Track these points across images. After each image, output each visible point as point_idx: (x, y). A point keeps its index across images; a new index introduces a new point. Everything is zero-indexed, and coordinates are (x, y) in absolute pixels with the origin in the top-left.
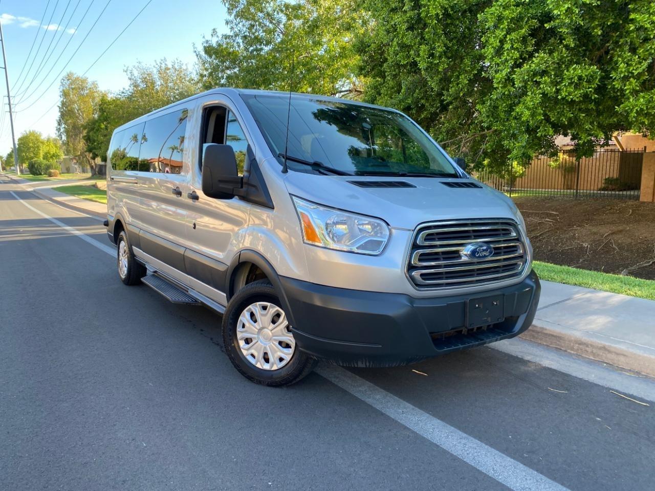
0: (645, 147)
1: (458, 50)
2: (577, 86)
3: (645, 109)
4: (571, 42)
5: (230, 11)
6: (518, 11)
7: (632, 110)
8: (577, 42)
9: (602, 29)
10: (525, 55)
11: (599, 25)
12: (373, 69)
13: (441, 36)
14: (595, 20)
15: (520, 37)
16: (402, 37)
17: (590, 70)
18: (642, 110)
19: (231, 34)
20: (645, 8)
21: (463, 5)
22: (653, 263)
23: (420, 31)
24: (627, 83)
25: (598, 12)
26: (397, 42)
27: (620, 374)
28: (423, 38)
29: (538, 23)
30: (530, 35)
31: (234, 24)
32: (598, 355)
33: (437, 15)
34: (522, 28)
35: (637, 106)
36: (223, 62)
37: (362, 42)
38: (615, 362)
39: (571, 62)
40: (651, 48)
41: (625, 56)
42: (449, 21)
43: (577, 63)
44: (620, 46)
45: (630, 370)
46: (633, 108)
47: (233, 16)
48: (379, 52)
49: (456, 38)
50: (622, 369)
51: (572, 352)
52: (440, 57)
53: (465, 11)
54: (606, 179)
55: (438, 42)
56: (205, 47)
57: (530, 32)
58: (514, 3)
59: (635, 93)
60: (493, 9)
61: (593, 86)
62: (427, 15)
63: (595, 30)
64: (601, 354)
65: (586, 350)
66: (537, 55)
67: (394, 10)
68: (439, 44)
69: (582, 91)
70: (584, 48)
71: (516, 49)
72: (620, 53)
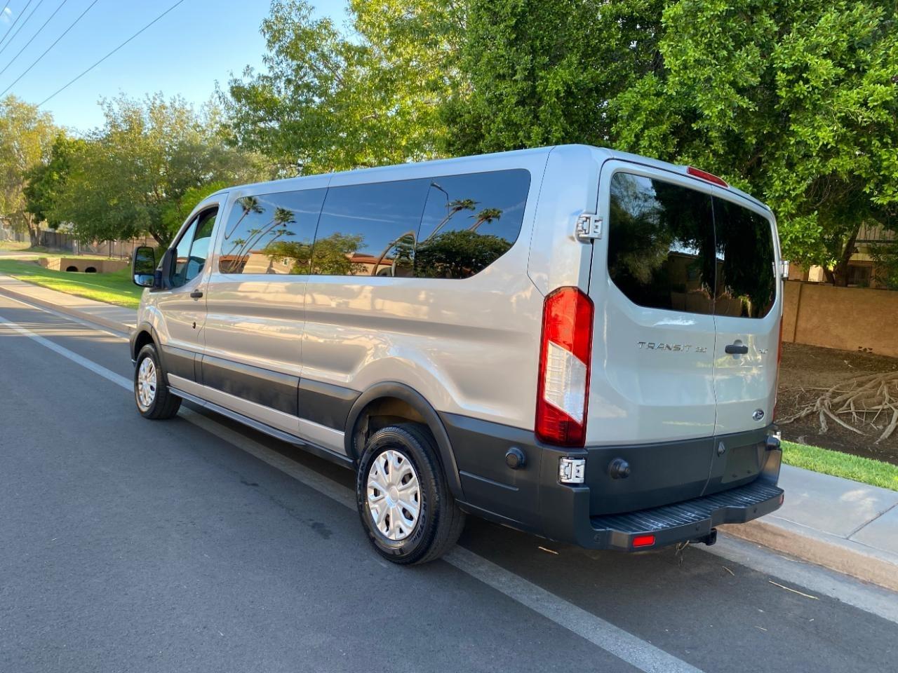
1: (580, 137)
3: (801, 237)
4: (719, 147)
5: (270, 44)
6: (659, 103)
8: (727, 149)
9: (756, 137)
10: (665, 156)
11: (754, 133)
12: (464, 146)
13: (560, 118)
14: (749, 126)
15: (660, 135)
16: (509, 113)
17: (741, 184)
18: (797, 237)
19: (271, 75)
20: (809, 120)
21: (589, 83)
22: (795, 420)
23: (533, 107)
24: (782, 204)
25: (753, 117)
26: (503, 118)
27: (778, 558)
28: (536, 117)
29: (682, 120)
30: (672, 133)
31: (275, 63)
32: (752, 534)
33: (558, 92)
34: (662, 123)
35: (791, 232)
36: (255, 110)
37: (452, 110)
38: (772, 543)
39: (718, 171)
40: (812, 167)
41: (781, 172)
42: (571, 101)
43: (726, 173)
44: (776, 160)
45: (788, 554)
46: (788, 234)
47: (274, 51)
48: (475, 125)
49: (577, 121)
50: (780, 553)
53: (591, 90)
55: (556, 125)
56: (232, 87)
57: (672, 130)
58: (655, 92)
59: (791, 216)
60: (629, 95)
62: (544, 90)
63: (749, 138)
64: (755, 533)
65: (737, 528)
66: (679, 158)
67: (502, 77)
68: (557, 128)
70: (734, 156)
71: (656, 148)
72: (775, 168)
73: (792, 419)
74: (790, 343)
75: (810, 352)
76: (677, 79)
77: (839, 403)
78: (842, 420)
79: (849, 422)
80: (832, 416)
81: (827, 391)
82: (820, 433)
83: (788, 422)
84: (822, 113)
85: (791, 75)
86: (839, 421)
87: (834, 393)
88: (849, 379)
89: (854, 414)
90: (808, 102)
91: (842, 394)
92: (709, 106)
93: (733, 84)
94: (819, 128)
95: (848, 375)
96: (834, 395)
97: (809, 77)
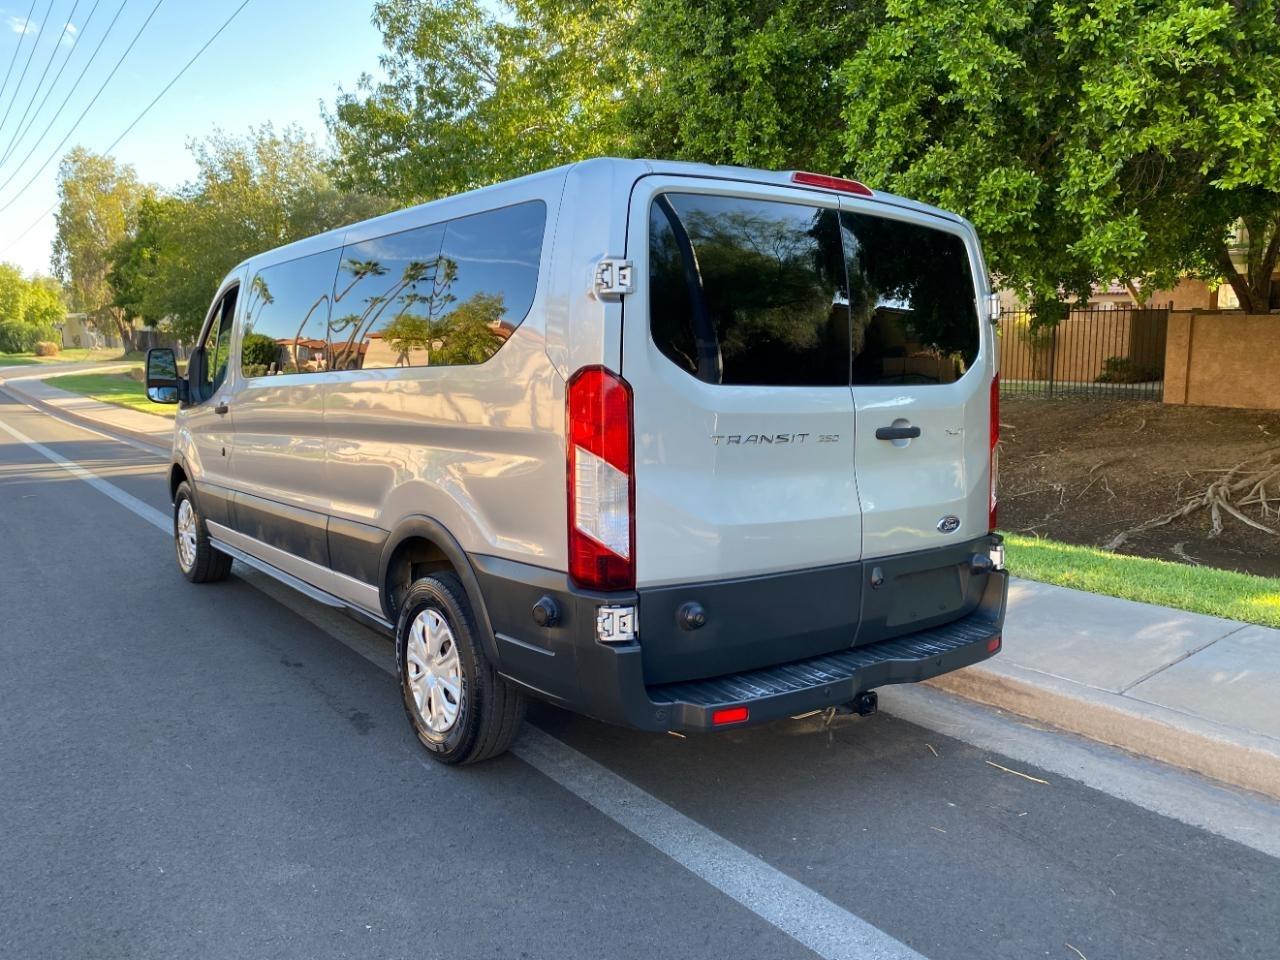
0: (1172, 303)
1: (805, 130)
2: (1002, 207)
3: (1115, 250)
4: (989, 126)
5: (389, 39)
6: (898, 69)
7: (1094, 254)
8: (1003, 127)
9: (1040, 107)
10: (911, 148)
11: (1036, 99)
13: (772, 105)
14: (1027, 90)
15: (902, 117)
16: (705, 105)
17: (1021, 179)
18: (1110, 251)
19: (394, 83)
20: (1107, 73)
21: (812, 49)
22: (1173, 519)
23: (735, 93)
24: (1086, 203)
25: (1032, 76)
26: (695, 114)
27: (1019, 727)
28: (740, 107)
29: (930, 92)
30: (920, 112)
31: (397, 65)
32: (990, 695)
33: (761, 68)
34: (906, 100)
35: (1101, 244)
36: (376, 136)
37: (638, 108)
38: (1015, 706)
39: (993, 161)
40: (1120, 143)
41: (1079, 154)
42: (785, 78)
43: (1002, 164)
44: (1072, 137)
45: (1036, 720)
46: (1096, 249)
47: (395, 50)
48: (670, 126)
49: (801, 107)
50: (1025, 719)
51: (951, 691)
52: (771, 144)
53: (816, 60)
55: (766, 116)
56: (339, 107)
57: (919, 108)
59: (1100, 220)
60: (856, 62)
61: (1029, 208)
62: (744, 66)
63: (1028, 109)
64: (994, 693)
65: (971, 688)
66: (931, 148)
67: (689, 54)
68: (768, 120)
69: (1010, 216)
70: (1015, 136)
71: (897, 137)
72: (1072, 149)
73: (1170, 519)
74: (1180, 406)
75: (1208, 416)
76: (906, 31)
77: (1242, 490)
78: (1246, 515)
79: (1256, 517)
80: (1230, 510)
81: (1226, 473)
82: (1210, 537)
83: (1162, 523)
84: (1124, 60)
85: (1075, 7)
86: (1240, 517)
87: (1235, 475)
88: (1260, 453)
89: (1265, 505)
90: (1102, 45)
91: (1247, 476)
92: (957, 67)
93: (989, 29)
94: (1118, 84)
95: (1262, 445)
96: (1237, 477)
97: (1098, 7)
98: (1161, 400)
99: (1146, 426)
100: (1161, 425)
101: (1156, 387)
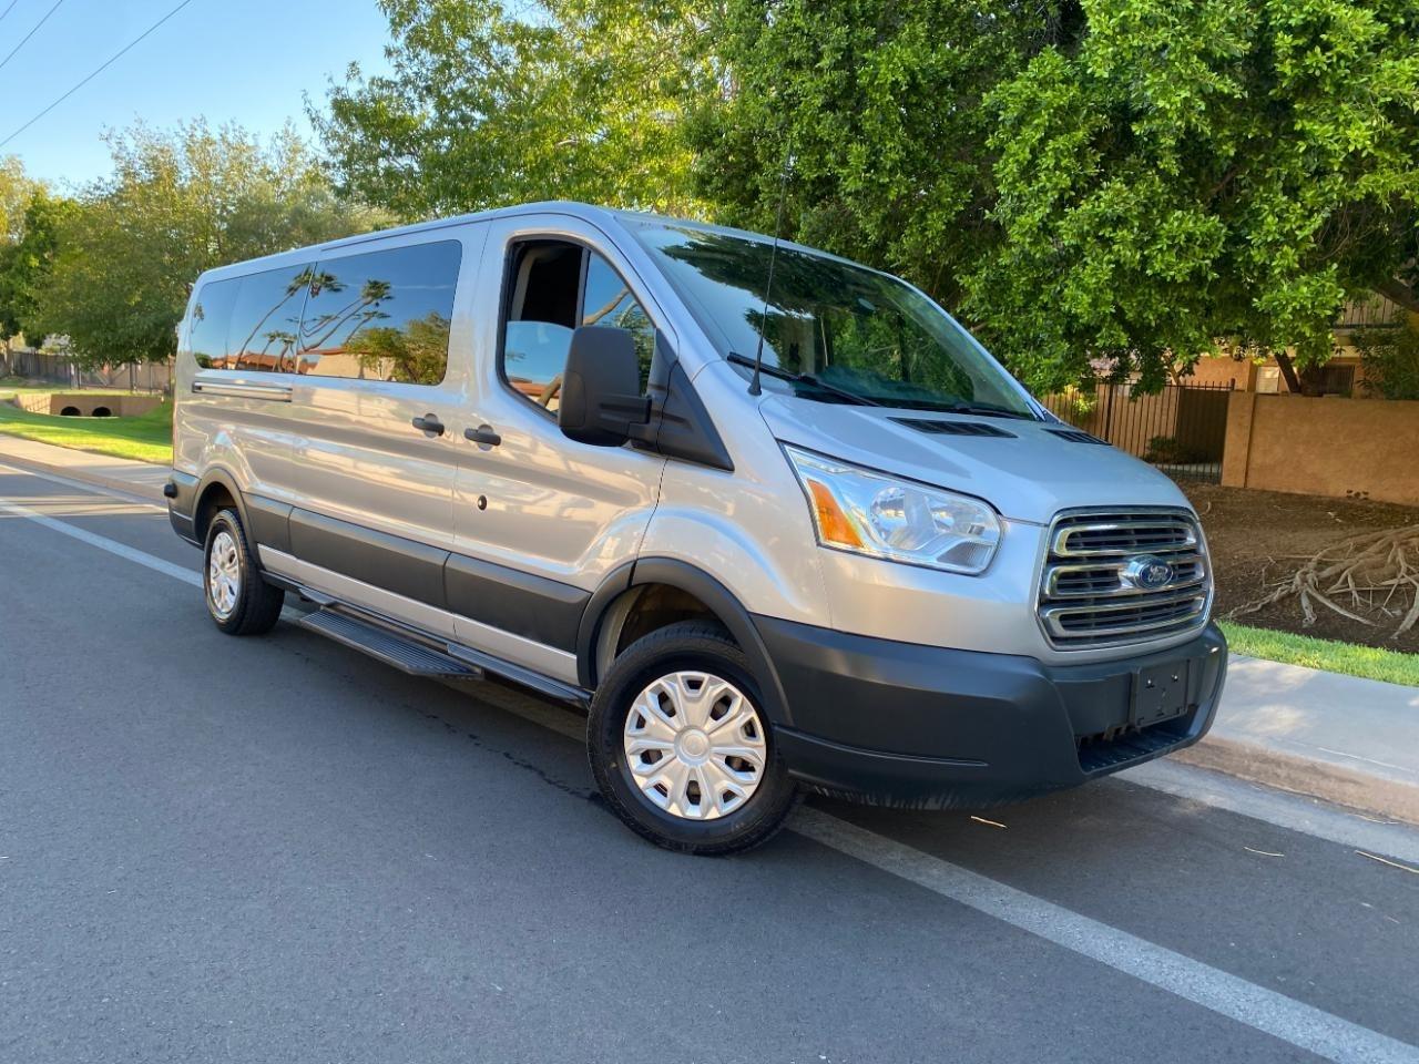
0: (1233, 381)
1: (928, 160)
2: (1182, 253)
3: (1310, 306)
4: (1170, 164)
5: (395, 28)
6: (1071, 94)
7: (1284, 308)
8: (1182, 168)
9: (1235, 145)
10: (1081, 183)
11: (1231, 138)
12: (727, 184)
13: (897, 128)
14: (1223, 127)
15: (1074, 147)
16: (810, 124)
17: (1209, 224)
18: (1303, 307)
19: (397, 79)
20: (1329, 111)
21: (942, 71)
22: (1263, 606)
23: (849, 113)
24: (1278, 255)
25: (1228, 112)
26: (799, 133)
27: (1350, 819)
28: (856, 128)
29: (1108, 122)
30: (1092, 144)
31: (404, 58)
32: (1301, 783)
33: (896, 83)
34: (1076, 128)
35: (1294, 299)
36: (376, 139)
37: (706, 126)
38: (1337, 795)
39: (1169, 204)
40: (1331, 190)
41: (1276, 201)
43: (1179, 208)
44: (1265, 182)
45: (1366, 811)
46: (1288, 303)
47: (402, 38)
48: (743, 148)
49: (922, 134)
50: (1352, 810)
51: (1247, 777)
52: (892, 171)
54: (1152, 440)
55: (891, 140)
56: (334, 101)
57: (1093, 139)
58: (1062, 77)
59: (1291, 274)
60: (1018, 84)
61: (1212, 256)
62: (871, 83)
63: (1224, 147)
64: (1307, 780)
65: (1275, 774)
66: (1106, 184)
67: (795, 65)
68: (892, 144)
69: (1192, 264)
70: (1192, 179)
71: (1067, 170)
72: (1265, 195)
73: (1259, 606)
74: (1240, 489)
75: (1272, 500)
76: (1110, 50)
77: (1329, 578)
78: (1337, 604)
79: (1347, 606)
80: (1321, 599)
81: (1310, 560)
82: (1305, 626)
83: (1253, 610)
84: (1351, 100)
85: (1300, 38)
86: (1332, 606)
87: (1320, 562)
88: (1340, 541)
89: (1355, 594)
90: (1328, 81)
91: (1333, 564)
92: (1164, 92)
93: (1205, 55)
94: (1348, 123)
95: (1338, 533)
96: (1321, 565)
97: (1333, 39)
98: (1219, 483)
99: (1212, 508)
100: (1228, 507)
101: (1214, 470)
